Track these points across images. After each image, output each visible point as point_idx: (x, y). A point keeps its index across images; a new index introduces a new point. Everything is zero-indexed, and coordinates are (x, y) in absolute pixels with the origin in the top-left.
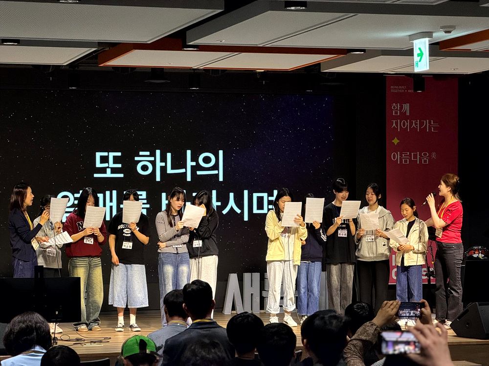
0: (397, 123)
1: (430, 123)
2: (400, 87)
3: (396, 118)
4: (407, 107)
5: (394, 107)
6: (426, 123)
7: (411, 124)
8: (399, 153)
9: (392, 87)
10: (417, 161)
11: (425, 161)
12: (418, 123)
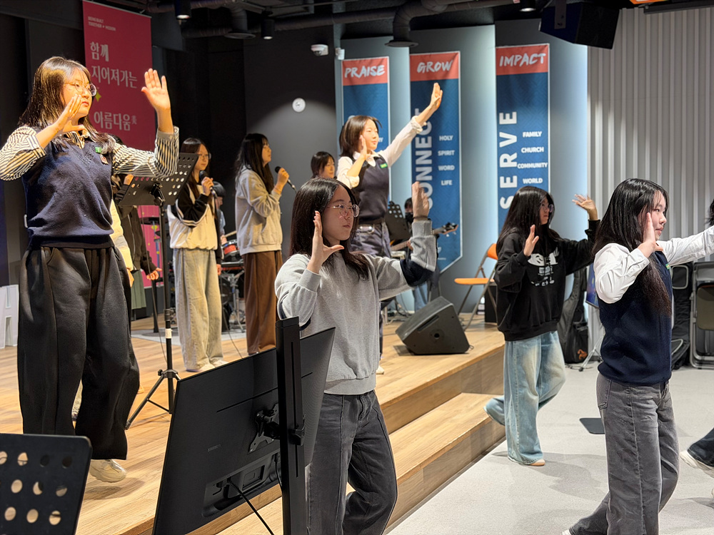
0: (97, 70)
1: (128, 75)
2: (98, 20)
3: (96, 64)
4: (105, 48)
5: (93, 48)
6: (125, 73)
7: (111, 76)
8: (101, 113)
9: (90, 18)
10: (118, 126)
11: (127, 127)
12: (118, 73)
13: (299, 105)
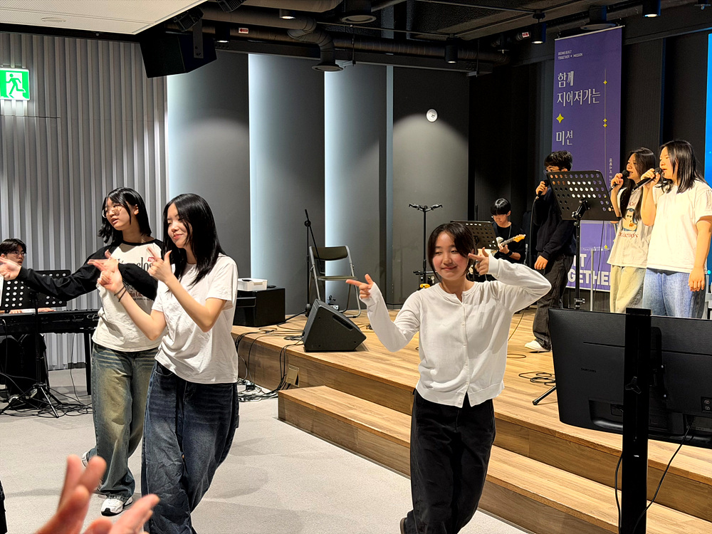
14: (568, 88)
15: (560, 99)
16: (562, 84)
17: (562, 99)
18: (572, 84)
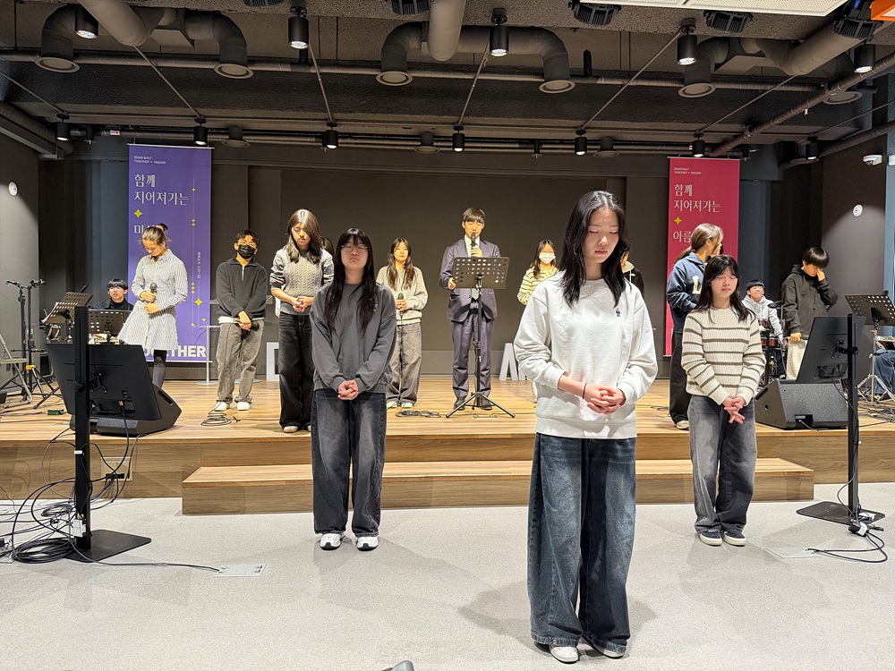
0: (679, 204)
1: (712, 203)
2: (684, 169)
3: (679, 198)
4: (689, 188)
5: (677, 188)
6: (708, 204)
7: (693, 205)
8: (680, 232)
9: (676, 169)
12: (700, 203)
13: (858, 210)
14: (148, 188)
15: (138, 196)
16: (140, 184)
17: (141, 197)
18: (153, 185)
